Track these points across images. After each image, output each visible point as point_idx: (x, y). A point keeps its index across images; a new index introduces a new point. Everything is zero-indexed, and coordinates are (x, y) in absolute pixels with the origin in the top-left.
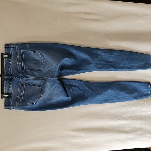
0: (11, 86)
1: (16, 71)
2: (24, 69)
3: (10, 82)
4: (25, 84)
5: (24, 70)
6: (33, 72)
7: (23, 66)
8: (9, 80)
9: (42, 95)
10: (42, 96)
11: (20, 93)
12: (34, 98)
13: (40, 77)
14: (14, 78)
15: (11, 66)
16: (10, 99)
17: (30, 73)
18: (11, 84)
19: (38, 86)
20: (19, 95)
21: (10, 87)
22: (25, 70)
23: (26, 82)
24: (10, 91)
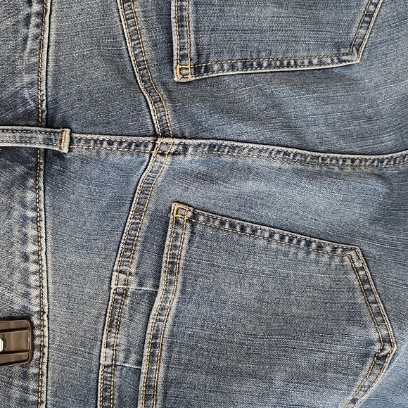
0: (37, 241)
1: (99, 73)
2: (183, 57)
3: (30, 196)
4: (193, 221)
5: (188, 63)
6: (283, 92)
7: (181, 19)
8: (20, 169)
9: (386, 341)
10: (381, 359)
11: (139, 317)
12: (300, 378)
13: (341, 144)
14: (79, 149)
15: (41, 15)
16: (25, 376)
17: (245, 95)
18: (36, 220)
19: (320, 247)
20: (122, 339)
21: (31, 248)
22: (197, 70)
23: (198, 195)
24: (26, 295)
